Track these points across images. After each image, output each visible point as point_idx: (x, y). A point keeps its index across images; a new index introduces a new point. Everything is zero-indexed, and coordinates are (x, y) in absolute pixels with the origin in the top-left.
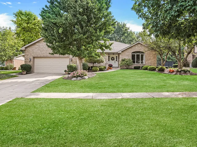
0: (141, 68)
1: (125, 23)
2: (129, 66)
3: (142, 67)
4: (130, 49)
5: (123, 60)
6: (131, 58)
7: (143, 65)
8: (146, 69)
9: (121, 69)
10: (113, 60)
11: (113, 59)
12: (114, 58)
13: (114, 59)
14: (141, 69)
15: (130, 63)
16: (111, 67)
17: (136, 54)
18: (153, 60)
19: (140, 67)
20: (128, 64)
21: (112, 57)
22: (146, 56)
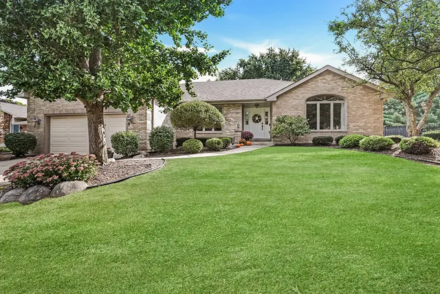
0: (334, 142)
1: (296, 50)
2: (298, 135)
3: (338, 140)
4: (301, 90)
5: (280, 121)
6: (303, 114)
7: (341, 132)
8: (354, 145)
9: (276, 145)
10: (257, 122)
11: (257, 118)
12: (259, 116)
13: (260, 120)
14: (334, 145)
15: (302, 128)
16: (247, 139)
17: (318, 103)
18: (372, 119)
19: (330, 139)
20: (293, 130)
21: (256, 115)
22: (348, 108)
